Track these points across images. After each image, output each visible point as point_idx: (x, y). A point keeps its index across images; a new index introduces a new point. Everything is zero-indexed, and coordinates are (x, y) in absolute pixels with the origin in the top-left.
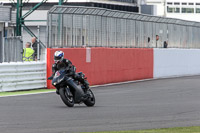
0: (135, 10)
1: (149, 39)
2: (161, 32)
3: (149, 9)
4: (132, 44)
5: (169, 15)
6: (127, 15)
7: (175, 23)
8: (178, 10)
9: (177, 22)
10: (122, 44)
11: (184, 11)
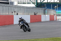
0: (8, 3)
1: (12, 12)
2: (16, 10)
3: (12, 3)
4: (7, 14)
5: (18, 5)
6: (6, 5)
7: (20, 7)
8: (21, 3)
9: (21, 7)
10: (4, 14)
11: (23, 3)
